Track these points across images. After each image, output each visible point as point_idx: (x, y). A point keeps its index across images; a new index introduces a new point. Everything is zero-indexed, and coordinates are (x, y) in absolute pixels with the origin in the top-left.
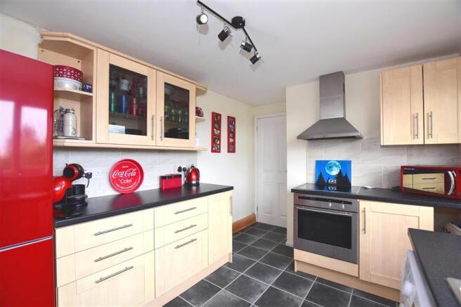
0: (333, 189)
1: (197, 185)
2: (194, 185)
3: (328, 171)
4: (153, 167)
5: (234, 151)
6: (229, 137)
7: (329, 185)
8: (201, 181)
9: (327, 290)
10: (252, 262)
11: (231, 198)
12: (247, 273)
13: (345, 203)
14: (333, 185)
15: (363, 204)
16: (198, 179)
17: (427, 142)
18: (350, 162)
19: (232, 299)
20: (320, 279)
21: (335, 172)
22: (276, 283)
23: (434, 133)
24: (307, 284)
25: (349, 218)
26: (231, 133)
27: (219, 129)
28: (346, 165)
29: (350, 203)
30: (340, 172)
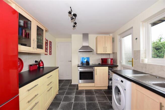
0: (85, 65)
1: (43, 67)
2: (42, 68)
3: (84, 60)
4: (26, 61)
5: (51, 54)
6: (50, 49)
7: (84, 64)
8: (44, 66)
9: (89, 92)
10: (65, 92)
11: (59, 71)
12: (66, 95)
13: (92, 68)
14: (85, 64)
15: (96, 68)
16: (43, 65)
17: (106, 53)
18: (89, 58)
19: (66, 103)
20: (85, 90)
21: (86, 61)
22: (76, 95)
23: (107, 51)
24: (83, 92)
25: (93, 72)
26: (51, 47)
27: (47, 46)
28: (88, 58)
29: (93, 68)
30: (87, 61)
